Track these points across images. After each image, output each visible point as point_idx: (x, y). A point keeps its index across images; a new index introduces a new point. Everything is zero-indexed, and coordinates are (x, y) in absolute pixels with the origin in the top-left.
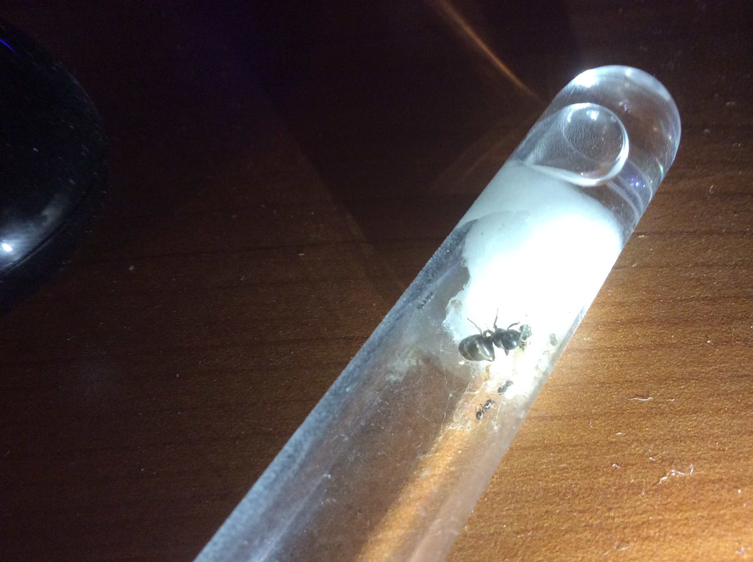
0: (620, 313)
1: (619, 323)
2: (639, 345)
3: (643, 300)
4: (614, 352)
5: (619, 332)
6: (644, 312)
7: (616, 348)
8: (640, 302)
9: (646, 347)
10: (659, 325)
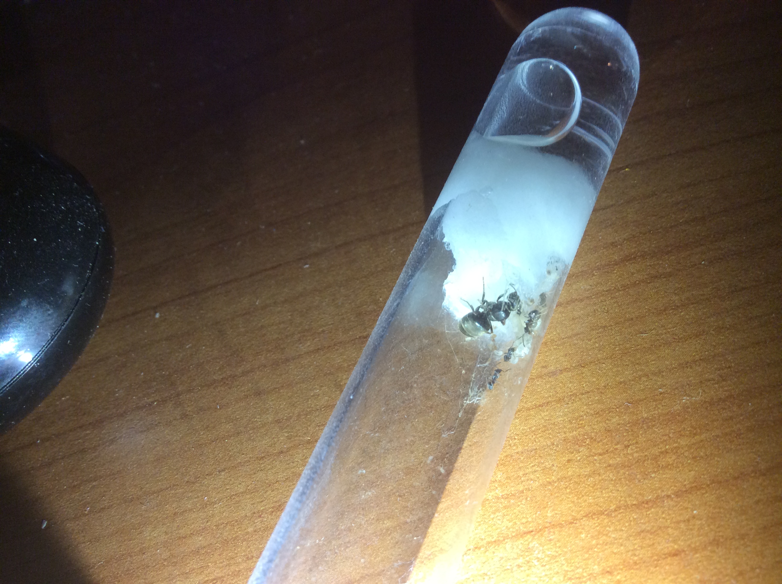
0: (613, 254)
1: (613, 264)
2: (635, 282)
3: (634, 235)
4: (612, 294)
5: (614, 273)
6: (635, 247)
7: (613, 290)
8: (631, 238)
9: (642, 282)
10: (653, 257)
